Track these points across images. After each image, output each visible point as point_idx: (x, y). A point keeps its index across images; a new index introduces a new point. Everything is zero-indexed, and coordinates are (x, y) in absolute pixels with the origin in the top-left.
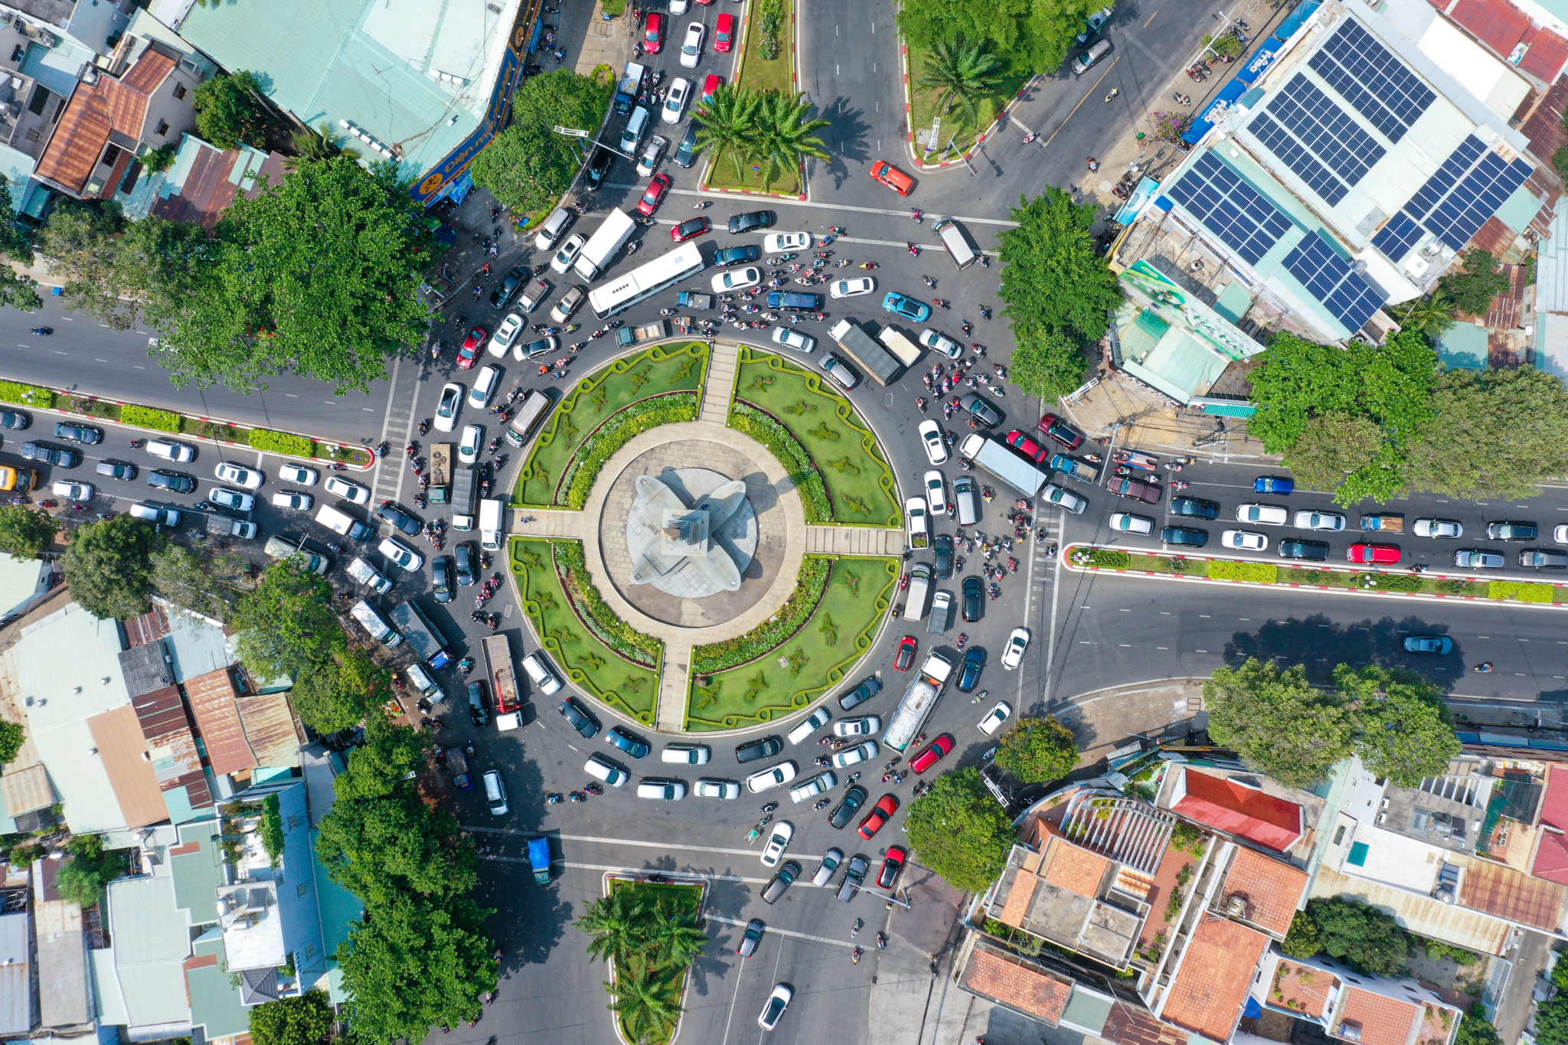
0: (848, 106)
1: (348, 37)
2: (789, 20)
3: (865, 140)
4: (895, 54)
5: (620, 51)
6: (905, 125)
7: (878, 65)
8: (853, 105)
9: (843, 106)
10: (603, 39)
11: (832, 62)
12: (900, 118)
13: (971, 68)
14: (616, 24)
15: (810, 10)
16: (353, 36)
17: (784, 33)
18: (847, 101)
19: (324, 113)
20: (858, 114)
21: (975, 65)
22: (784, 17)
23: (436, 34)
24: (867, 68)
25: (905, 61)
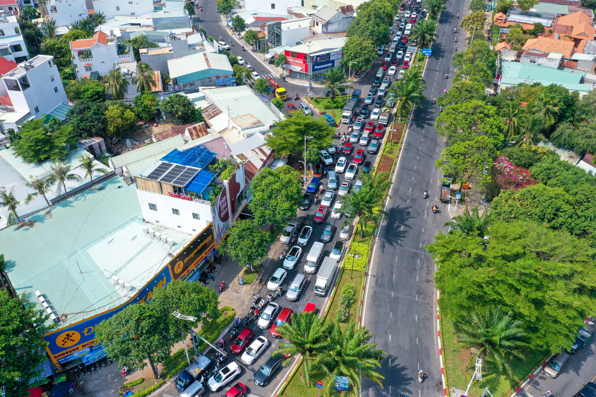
0: (396, 362)
1: (76, 252)
2: (359, 303)
3: (408, 387)
4: (432, 336)
5: (243, 302)
6: (441, 383)
7: (420, 340)
8: (400, 362)
9: (393, 361)
10: (235, 294)
11: (386, 333)
12: (437, 377)
13: (502, 330)
14: (246, 288)
15: (374, 301)
16: (79, 252)
17: (355, 310)
18: (396, 358)
19: (31, 287)
20: (404, 369)
21: (507, 327)
22: (355, 301)
23: (129, 261)
24: (411, 341)
25: (439, 340)
